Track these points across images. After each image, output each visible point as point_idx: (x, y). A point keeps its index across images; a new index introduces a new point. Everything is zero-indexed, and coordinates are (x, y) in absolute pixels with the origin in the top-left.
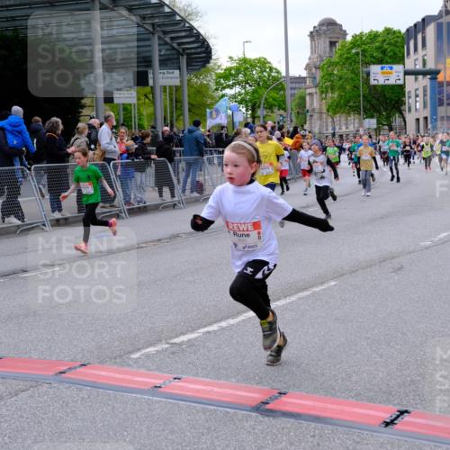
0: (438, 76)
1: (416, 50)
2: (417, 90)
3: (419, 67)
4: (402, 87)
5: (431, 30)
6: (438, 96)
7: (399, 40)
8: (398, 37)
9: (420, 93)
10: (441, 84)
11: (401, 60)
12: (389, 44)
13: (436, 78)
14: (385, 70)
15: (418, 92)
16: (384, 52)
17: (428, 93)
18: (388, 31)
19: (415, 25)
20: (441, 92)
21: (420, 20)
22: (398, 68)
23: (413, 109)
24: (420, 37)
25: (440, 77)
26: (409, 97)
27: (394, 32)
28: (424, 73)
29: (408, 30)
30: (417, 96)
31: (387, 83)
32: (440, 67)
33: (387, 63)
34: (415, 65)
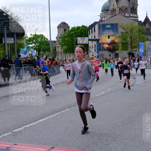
0: (99, 41)
1: (92, 33)
2: (92, 45)
3: (93, 38)
4: (88, 45)
5: (97, 26)
6: (99, 48)
7: (87, 29)
8: (86, 28)
9: (94, 46)
10: (100, 44)
11: (87, 36)
12: (83, 30)
13: (99, 42)
14: (82, 39)
15: (93, 46)
16: (82, 33)
17: (96, 47)
18: (83, 26)
19: (92, 25)
20: (100, 46)
21: (93, 23)
22: (86, 38)
23: (91, 52)
24: (93, 28)
25: (100, 42)
26: (90, 48)
27: (85, 27)
28: (95, 40)
29: (89, 26)
30: (92, 48)
31: (83, 43)
32: (100, 38)
33: (83, 37)
34: (92, 37)
